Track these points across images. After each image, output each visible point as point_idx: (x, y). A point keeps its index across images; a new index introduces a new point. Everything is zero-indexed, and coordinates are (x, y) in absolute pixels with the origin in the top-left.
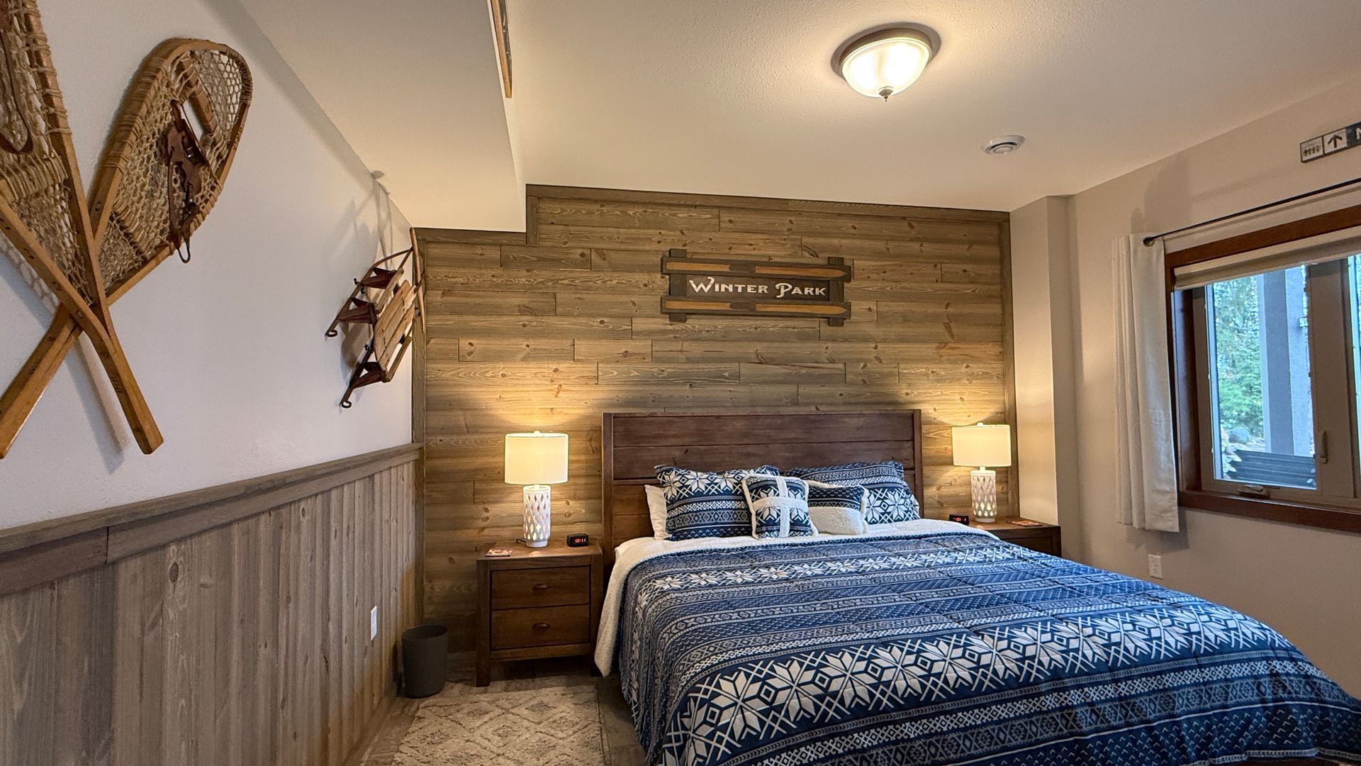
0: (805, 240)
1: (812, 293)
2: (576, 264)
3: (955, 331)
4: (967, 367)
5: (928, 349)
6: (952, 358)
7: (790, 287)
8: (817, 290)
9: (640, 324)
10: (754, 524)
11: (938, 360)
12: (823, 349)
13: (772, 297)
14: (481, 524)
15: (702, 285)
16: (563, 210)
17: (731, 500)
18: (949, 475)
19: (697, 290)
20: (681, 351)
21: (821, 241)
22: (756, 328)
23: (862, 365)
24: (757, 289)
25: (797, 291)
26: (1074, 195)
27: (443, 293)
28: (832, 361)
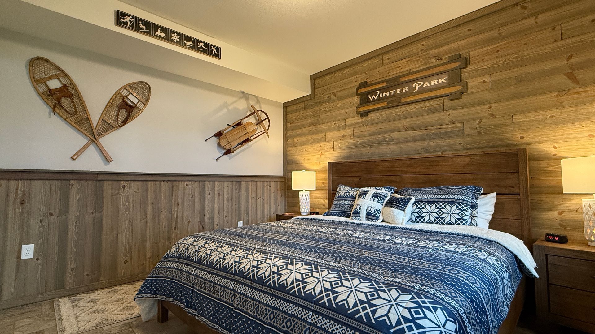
0: (433, 52)
1: (436, 83)
5: (547, 99)
6: (576, 101)
7: (422, 83)
9: (349, 121)
10: (352, 212)
12: (446, 116)
13: (411, 91)
15: (374, 96)
16: (322, 81)
19: (371, 100)
20: (365, 131)
21: (444, 48)
22: (403, 112)
23: (477, 122)
24: (402, 90)
25: (426, 84)
28: (454, 123)
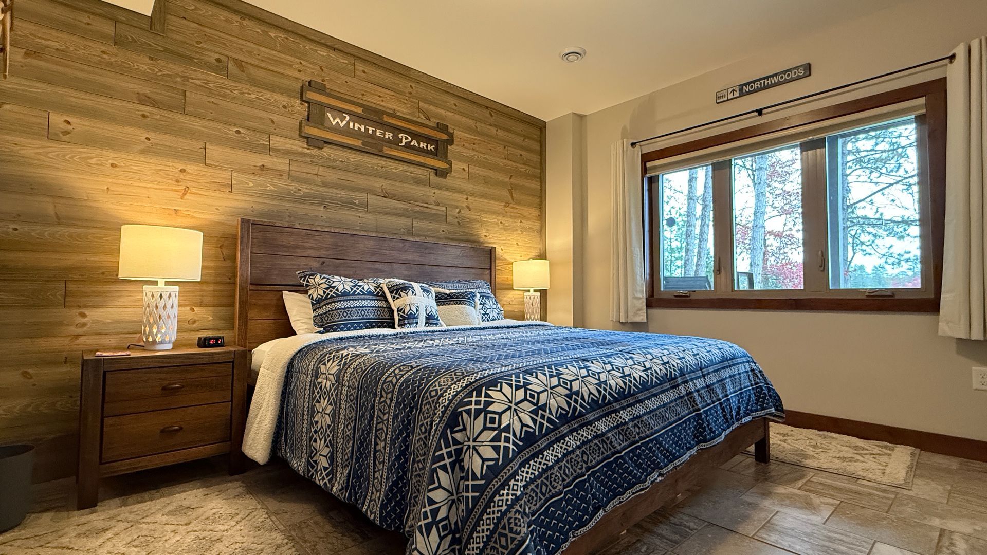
0: (421, 104)
1: (425, 148)
2: (209, 67)
3: (514, 195)
4: (521, 222)
5: (498, 206)
6: (512, 214)
7: (410, 139)
8: (429, 146)
9: (277, 142)
10: (397, 318)
11: (504, 214)
12: (432, 194)
13: (396, 142)
14: (74, 330)
15: (338, 120)
16: (196, 8)
17: (375, 300)
18: (509, 297)
19: (334, 123)
20: (317, 175)
21: (432, 108)
22: (382, 167)
23: (458, 210)
24: (384, 134)
25: (414, 143)
26: (586, 116)
27: (26, 53)
28: (438, 204)
